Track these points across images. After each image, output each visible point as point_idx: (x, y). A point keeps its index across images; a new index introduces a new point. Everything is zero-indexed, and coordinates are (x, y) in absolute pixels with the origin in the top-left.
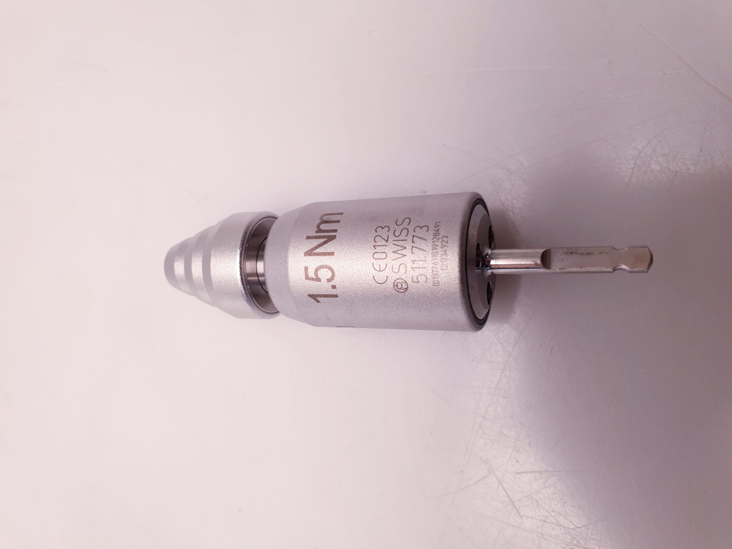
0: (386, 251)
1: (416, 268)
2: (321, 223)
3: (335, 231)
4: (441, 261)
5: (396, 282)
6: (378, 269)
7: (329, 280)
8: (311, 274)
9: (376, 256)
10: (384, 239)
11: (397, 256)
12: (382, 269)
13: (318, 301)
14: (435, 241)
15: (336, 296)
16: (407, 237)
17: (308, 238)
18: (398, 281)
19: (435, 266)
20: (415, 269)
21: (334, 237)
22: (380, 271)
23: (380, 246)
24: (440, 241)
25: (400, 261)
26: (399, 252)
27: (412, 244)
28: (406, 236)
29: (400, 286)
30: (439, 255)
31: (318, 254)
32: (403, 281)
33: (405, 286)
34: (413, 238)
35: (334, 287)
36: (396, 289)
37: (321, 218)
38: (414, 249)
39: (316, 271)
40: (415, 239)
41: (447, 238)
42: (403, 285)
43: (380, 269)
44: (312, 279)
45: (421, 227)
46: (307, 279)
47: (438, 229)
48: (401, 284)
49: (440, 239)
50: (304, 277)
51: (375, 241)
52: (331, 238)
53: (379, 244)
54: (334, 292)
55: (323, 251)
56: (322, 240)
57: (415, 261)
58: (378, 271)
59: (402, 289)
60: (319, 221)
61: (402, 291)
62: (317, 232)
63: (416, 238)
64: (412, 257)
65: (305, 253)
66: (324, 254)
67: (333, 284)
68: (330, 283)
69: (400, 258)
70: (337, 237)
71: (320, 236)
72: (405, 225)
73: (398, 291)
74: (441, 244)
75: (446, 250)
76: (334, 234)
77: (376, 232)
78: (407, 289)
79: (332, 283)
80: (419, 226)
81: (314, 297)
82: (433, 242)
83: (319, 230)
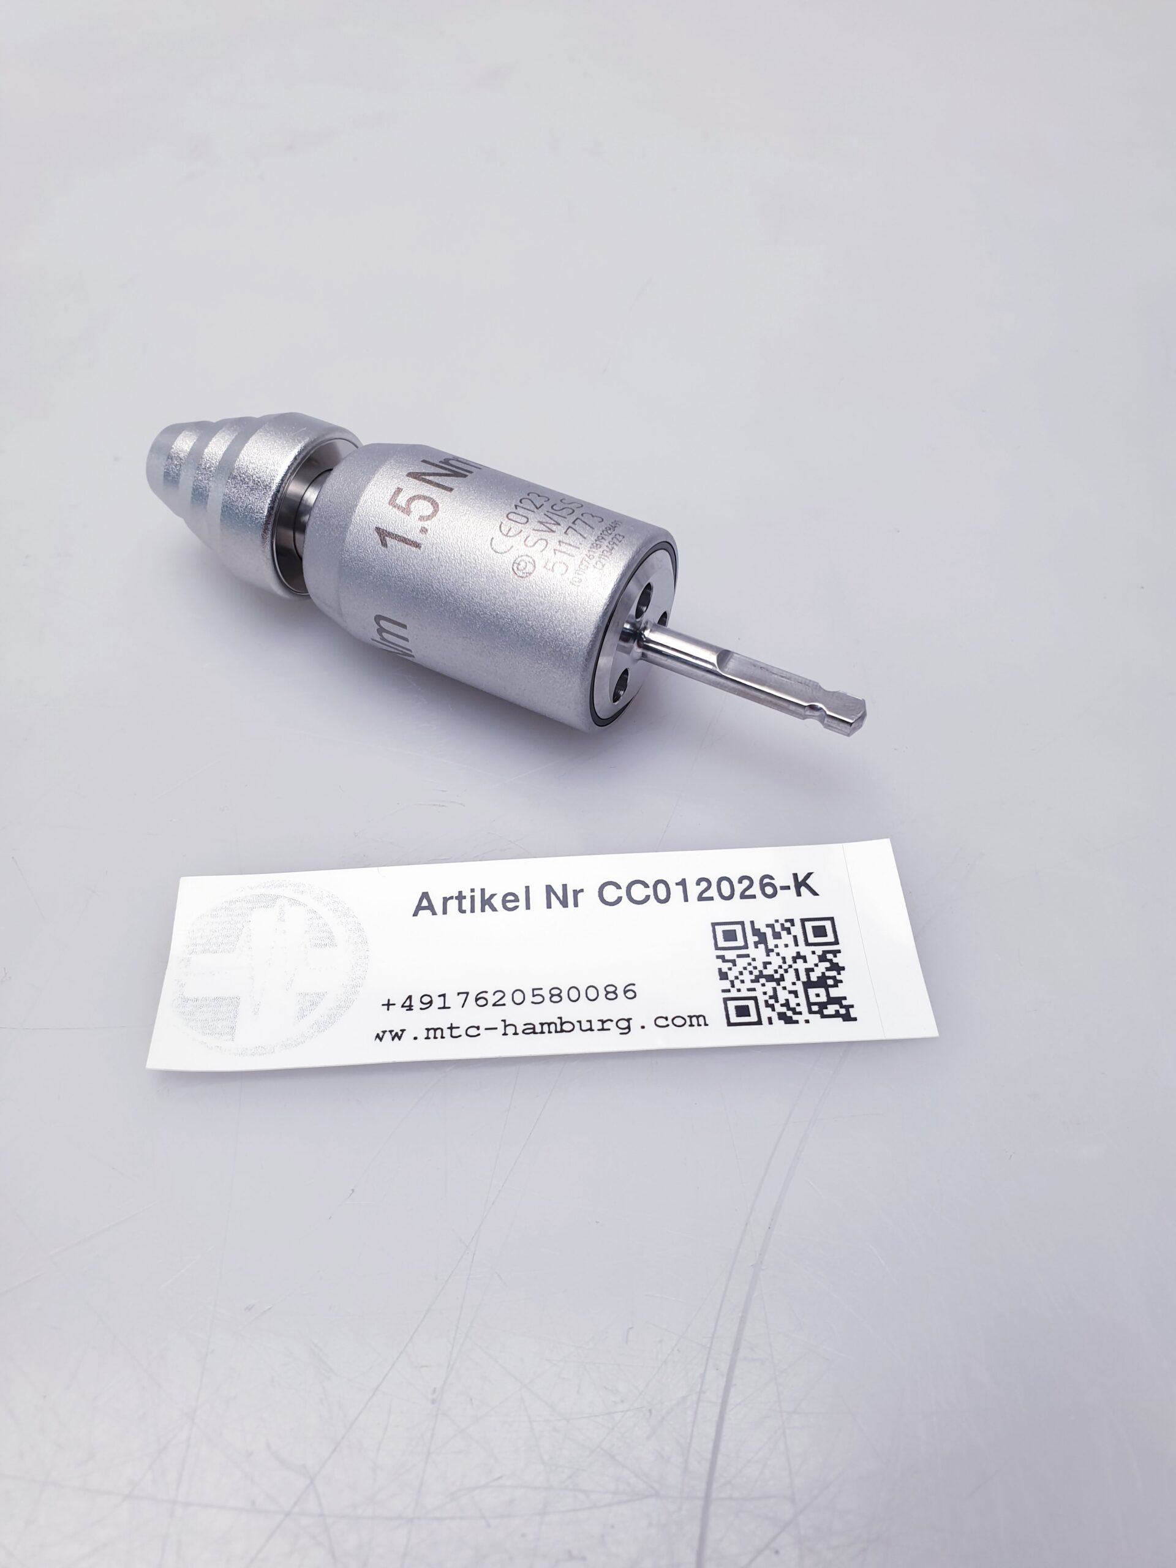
0: (529, 516)
1: (559, 551)
4: (600, 558)
5: (519, 559)
6: (505, 532)
7: (421, 518)
8: (402, 500)
9: (511, 516)
10: (534, 505)
11: (542, 527)
12: (510, 534)
13: (385, 543)
14: (604, 534)
15: (418, 546)
16: (569, 516)
18: (524, 558)
19: (587, 559)
20: (557, 552)
21: (465, 476)
23: (525, 508)
24: (611, 537)
25: (545, 535)
26: (548, 525)
27: (571, 525)
29: (523, 565)
30: (601, 550)
31: (430, 482)
32: (531, 561)
33: (530, 568)
34: (568, 529)
35: (424, 530)
36: (516, 567)
38: (570, 530)
39: (412, 499)
40: (579, 522)
41: (622, 537)
42: (528, 567)
43: (507, 534)
44: (399, 507)
45: (594, 515)
46: (390, 503)
47: (615, 527)
48: (526, 563)
49: (612, 534)
50: (388, 500)
51: (520, 503)
53: (524, 507)
54: (419, 538)
55: (437, 482)
57: (563, 542)
58: (503, 534)
59: (523, 570)
61: (523, 573)
63: (581, 522)
64: (563, 538)
65: (409, 473)
66: (438, 485)
67: (426, 527)
68: (422, 522)
69: (545, 531)
70: (468, 477)
72: (573, 506)
73: (517, 570)
74: (610, 539)
75: (613, 548)
76: (467, 474)
77: (528, 495)
78: (530, 574)
79: (425, 524)
80: (591, 514)
81: (383, 534)
82: (601, 534)
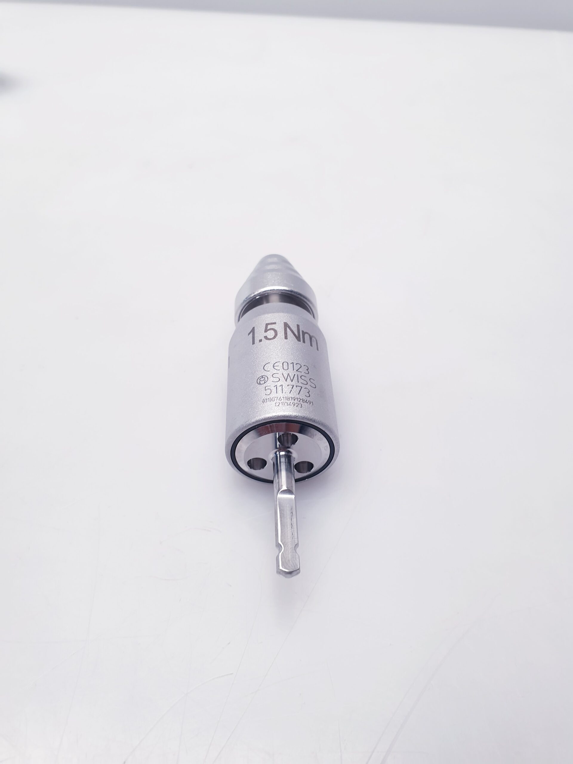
0: (289, 370)
1: (277, 388)
2: (309, 335)
3: (304, 342)
6: (275, 365)
7: (266, 337)
8: (269, 327)
9: (285, 364)
10: (299, 369)
11: (286, 376)
12: (275, 367)
13: (249, 334)
14: (297, 400)
15: (253, 343)
17: (298, 326)
18: (266, 378)
22: (274, 366)
24: (298, 402)
25: (282, 378)
26: (289, 378)
27: (295, 385)
28: (301, 383)
29: (262, 380)
31: (286, 330)
32: (266, 381)
33: (262, 382)
35: (261, 341)
36: (260, 378)
37: (313, 336)
38: (292, 386)
39: (273, 329)
40: (299, 388)
41: (301, 406)
44: (266, 328)
45: (309, 393)
46: (266, 324)
47: (307, 403)
48: (264, 380)
49: (300, 403)
50: (267, 322)
51: (296, 364)
52: (298, 338)
53: (294, 366)
54: (257, 341)
55: (288, 333)
56: (296, 333)
57: (282, 387)
59: (259, 382)
60: (311, 335)
61: (258, 382)
62: (303, 331)
64: (285, 385)
65: (286, 323)
66: (286, 333)
67: (263, 340)
68: (263, 338)
69: (284, 378)
70: (299, 342)
71: (300, 332)
72: (309, 383)
73: (259, 379)
76: (301, 341)
77: (304, 366)
78: (260, 384)
80: (309, 391)
81: (253, 331)
82: (297, 398)
83: (304, 333)
